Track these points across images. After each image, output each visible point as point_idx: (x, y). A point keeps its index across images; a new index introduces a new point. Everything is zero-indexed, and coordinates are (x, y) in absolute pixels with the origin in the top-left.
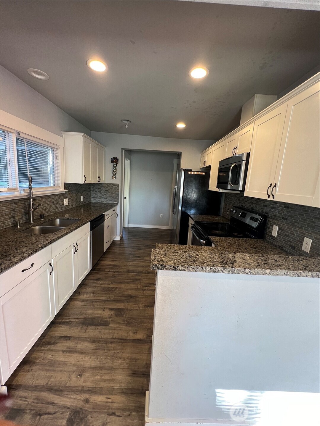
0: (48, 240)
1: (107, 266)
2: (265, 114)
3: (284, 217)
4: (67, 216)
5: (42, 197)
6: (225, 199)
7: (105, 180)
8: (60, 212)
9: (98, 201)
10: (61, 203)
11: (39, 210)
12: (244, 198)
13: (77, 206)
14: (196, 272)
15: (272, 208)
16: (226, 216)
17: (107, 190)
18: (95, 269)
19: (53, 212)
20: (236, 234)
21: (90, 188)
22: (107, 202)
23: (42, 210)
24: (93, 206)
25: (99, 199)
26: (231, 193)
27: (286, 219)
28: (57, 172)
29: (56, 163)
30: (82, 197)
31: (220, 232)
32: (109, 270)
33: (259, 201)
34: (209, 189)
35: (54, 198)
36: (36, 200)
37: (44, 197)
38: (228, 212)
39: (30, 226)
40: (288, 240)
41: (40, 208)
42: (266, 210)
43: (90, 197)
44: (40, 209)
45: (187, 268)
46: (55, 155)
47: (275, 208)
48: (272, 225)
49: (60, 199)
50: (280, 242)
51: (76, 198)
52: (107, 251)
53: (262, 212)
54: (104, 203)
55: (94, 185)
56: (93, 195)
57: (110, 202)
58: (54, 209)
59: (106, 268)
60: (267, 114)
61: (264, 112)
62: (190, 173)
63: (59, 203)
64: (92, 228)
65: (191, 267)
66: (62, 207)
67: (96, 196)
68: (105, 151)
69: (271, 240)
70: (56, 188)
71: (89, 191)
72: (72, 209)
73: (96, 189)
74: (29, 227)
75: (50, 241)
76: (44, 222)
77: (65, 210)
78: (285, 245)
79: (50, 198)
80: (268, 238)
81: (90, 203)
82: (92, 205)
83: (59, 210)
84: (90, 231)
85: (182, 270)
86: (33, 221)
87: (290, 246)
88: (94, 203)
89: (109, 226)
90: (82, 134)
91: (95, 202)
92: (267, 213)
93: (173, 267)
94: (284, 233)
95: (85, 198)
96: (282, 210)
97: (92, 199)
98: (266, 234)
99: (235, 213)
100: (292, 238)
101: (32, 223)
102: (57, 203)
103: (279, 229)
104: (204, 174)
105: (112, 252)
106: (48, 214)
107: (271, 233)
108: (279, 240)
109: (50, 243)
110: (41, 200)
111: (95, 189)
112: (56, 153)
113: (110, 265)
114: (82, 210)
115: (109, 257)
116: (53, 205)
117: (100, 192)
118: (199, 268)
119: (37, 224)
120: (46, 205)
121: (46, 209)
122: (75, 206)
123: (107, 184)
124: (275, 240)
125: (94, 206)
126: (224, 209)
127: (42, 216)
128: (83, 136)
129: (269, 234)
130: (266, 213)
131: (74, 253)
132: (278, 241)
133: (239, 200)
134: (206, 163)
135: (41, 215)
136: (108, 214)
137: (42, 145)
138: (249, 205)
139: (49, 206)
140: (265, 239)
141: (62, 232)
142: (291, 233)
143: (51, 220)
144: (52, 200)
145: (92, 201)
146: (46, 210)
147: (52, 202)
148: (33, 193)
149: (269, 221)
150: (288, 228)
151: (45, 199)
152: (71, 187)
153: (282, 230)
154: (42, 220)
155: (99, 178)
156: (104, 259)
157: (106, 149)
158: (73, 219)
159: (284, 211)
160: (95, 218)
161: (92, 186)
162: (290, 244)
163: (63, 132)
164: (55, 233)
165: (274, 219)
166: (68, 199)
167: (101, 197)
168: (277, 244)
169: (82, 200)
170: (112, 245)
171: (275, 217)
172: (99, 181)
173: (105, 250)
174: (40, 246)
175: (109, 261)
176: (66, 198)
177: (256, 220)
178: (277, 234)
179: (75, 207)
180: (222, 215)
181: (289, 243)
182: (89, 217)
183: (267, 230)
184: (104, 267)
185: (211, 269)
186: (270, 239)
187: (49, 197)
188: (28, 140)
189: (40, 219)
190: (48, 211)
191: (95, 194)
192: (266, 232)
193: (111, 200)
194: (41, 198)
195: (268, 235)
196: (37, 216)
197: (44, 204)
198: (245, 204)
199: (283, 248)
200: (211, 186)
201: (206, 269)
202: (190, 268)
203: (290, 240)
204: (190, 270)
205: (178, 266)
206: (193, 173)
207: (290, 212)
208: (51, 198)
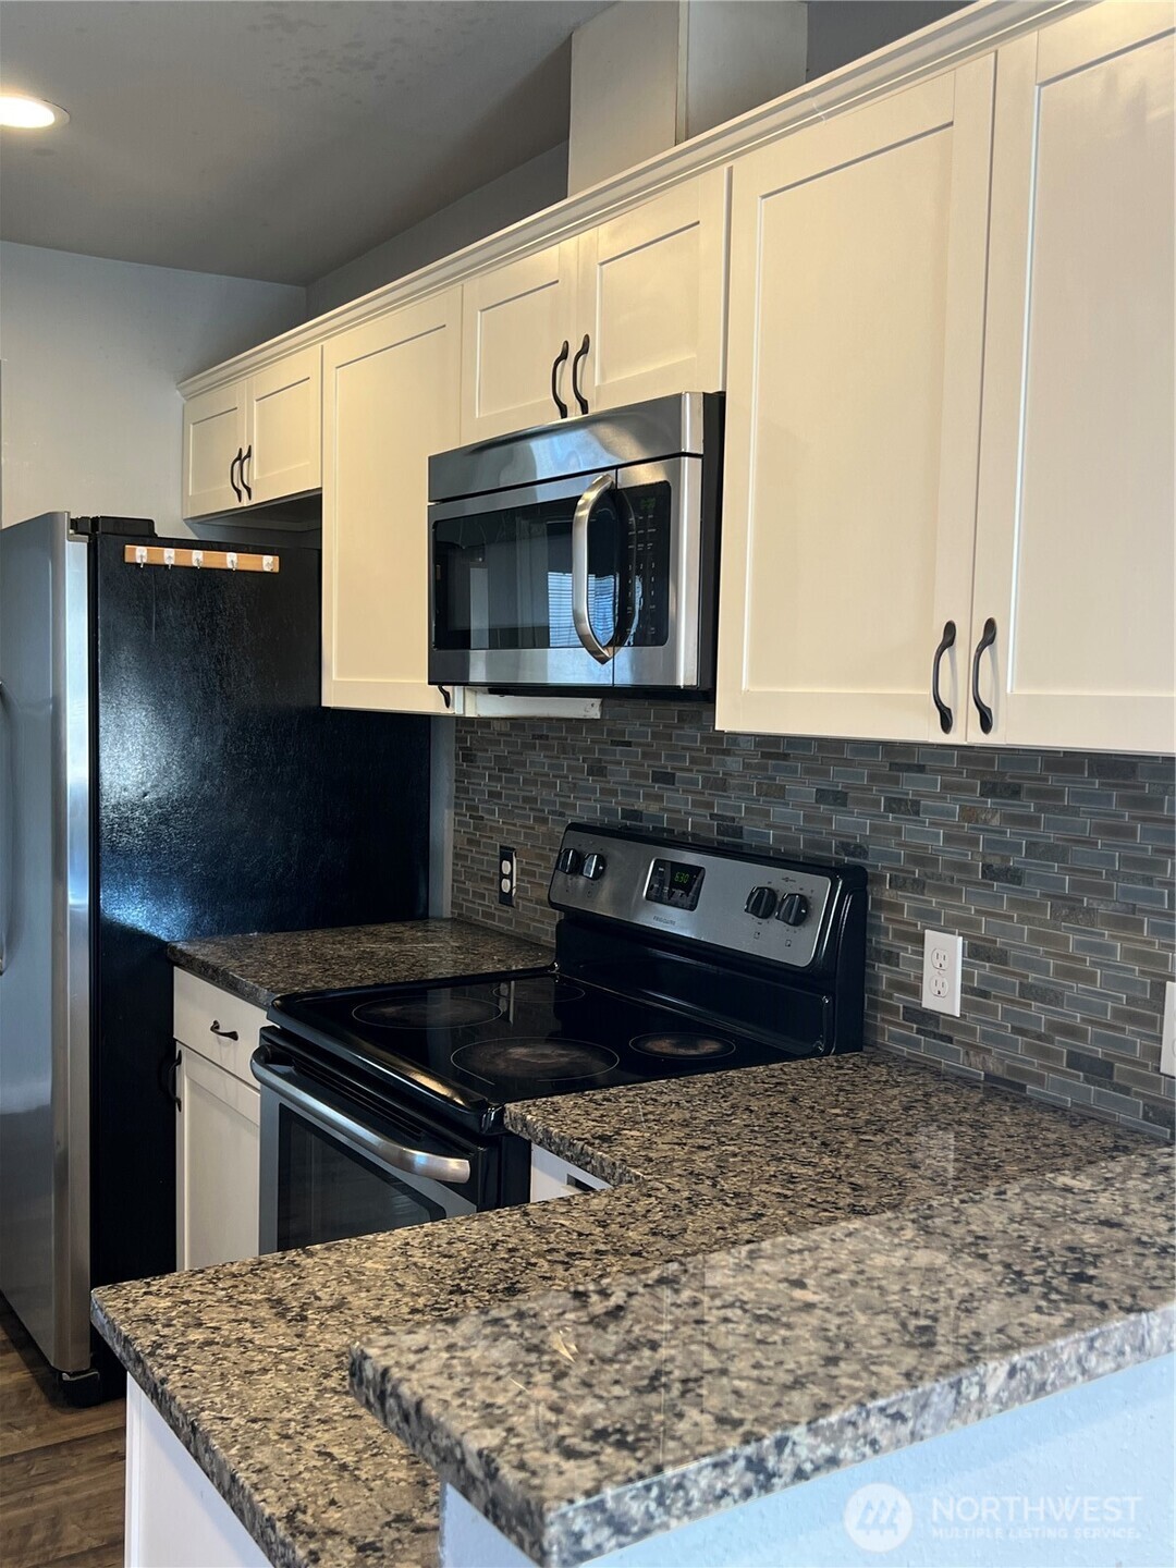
2: (813, 112)
3: (996, 861)
6: (461, 775)
12: (645, 755)
14: (917, 1444)
15: (889, 809)
16: (491, 916)
20: (663, 1046)
26: (514, 722)
27: (1013, 876)
31: (548, 1050)
33: (776, 768)
34: (330, 699)
38: (503, 876)
40: (1050, 1025)
42: (852, 823)
45: (849, 1432)
47: (916, 803)
48: (911, 929)
50: (995, 1050)
53: (810, 844)
60: (829, 115)
61: (813, 103)
62: (140, 554)
65: (882, 1410)
69: (924, 1048)
78: (1035, 1064)
80: (892, 1037)
85: (817, 1469)
87: (1075, 1060)
92: (860, 851)
93: (741, 1463)
94: (1014, 974)
96: (969, 814)
98: (875, 1005)
99: (598, 875)
100: (1075, 1003)
103: (974, 952)
104: (268, 563)
107: (915, 991)
108: (985, 1035)
118: (935, 1398)
124: (950, 1040)
126: (457, 856)
129: (900, 1000)
130: (845, 847)
132: (978, 1041)
133: (598, 770)
134: (254, 471)
138: (694, 804)
140: (874, 1044)
142: (1060, 972)
149: (879, 904)
150: (1036, 937)
153: (999, 957)
159: (985, 822)
162: (1070, 1053)
165: (919, 886)
168: (976, 1067)
171: (921, 874)
177: (799, 913)
178: (964, 990)
180: (447, 911)
181: (1062, 1044)
183: (878, 979)
185: (1012, 1372)
186: (907, 1041)
192: (875, 992)
195: (893, 1010)
198: (659, 798)
199: (1022, 1088)
200: (340, 673)
201: (983, 1387)
202: (873, 1420)
203: (1067, 1021)
204: (873, 1443)
205: (780, 1444)
206: (169, 556)
207: (1032, 821)
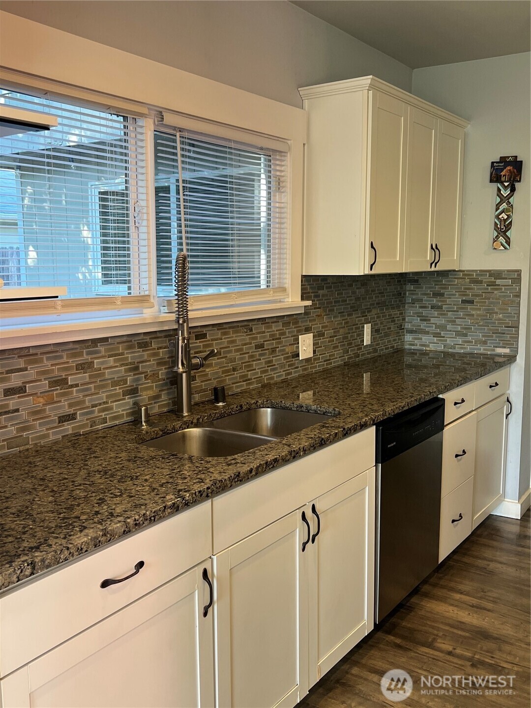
0: (202, 481)
1: (447, 628)
4: (306, 398)
5: (225, 326)
7: (460, 256)
8: (283, 381)
9: (432, 344)
10: (289, 349)
11: (213, 372)
13: (346, 364)
17: (470, 298)
18: (394, 626)
19: (259, 379)
21: (400, 295)
22: (468, 349)
23: (223, 372)
24: (410, 366)
25: (437, 335)
28: (280, 238)
29: (277, 205)
30: (367, 328)
32: (450, 649)
35: (264, 332)
36: (204, 336)
37: (233, 327)
39: (178, 424)
41: (216, 364)
43: (401, 327)
44: (216, 369)
46: (276, 176)
49: (284, 334)
51: (342, 331)
52: (455, 557)
54: (453, 355)
55: (417, 281)
56: (412, 320)
57: (481, 349)
58: (262, 372)
59: (441, 634)
63: (280, 351)
64: (384, 454)
66: (289, 366)
67: (423, 325)
68: (466, 136)
70: (270, 296)
71: (398, 307)
72: (326, 373)
73: (425, 298)
74: (174, 428)
75: (208, 488)
76: (222, 416)
77: (300, 376)
79: (251, 330)
81: (399, 352)
82: (408, 360)
83: (278, 375)
84: (376, 466)
86: (190, 410)
88: (413, 353)
89: (464, 452)
90: (369, 81)
91: (418, 347)
95: (377, 331)
97: (408, 338)
101: (185, 414)
102: (273, 351)
105: (477, 567)
106: (241, 386)
109: (204, 494)
110: (219, 336)
111: (420, 296)
112: (278, 168)
113: (461, 625)
114: (366, 377)
115: (461, 587)
116: (260, 355)
117: (440, 308)
119: (198, 419)
120: (237, 355)
121: (234, 370)
122: (337, 361)
123: (467, 274)
125: (416, 367)
127: (219, 394)
128: (371, 87)
131: (304, 545)
135: (215, 389)
136: (463, 401)
137: (233, 145)
139: (247, 360)
141: (258, 453)
143: (244, 408)
144: (256, 338)
145: (407, 347)
146: (237, 374)
147: (257, 347)
148: (191, 315)
151: (232, 335)
152: (325, 291)
154: (218, 407)
155: (435, 248)
156: (440, 592)
157: (469, 128)
158: (316, 412)
160: (397, 411)
161: (410, 287)
163: (303, 91)
164: (236, 456)
166: (314, 337)
167: (443, 327)
169: (367, 340)
170: (480, 536)
172: (435, 263)
173: (443, 554)
174: (171, 499)
175: (459, 605)
176: (307, 330)
179: (338, 367)
182: (375, 407)
184: (433, 627)
187: (246, 325)
188: (186, 134)
189: (213, 403)
190: (241, 377)
191: (419, 315)
193: (485, 343)
194: (220, 332)
196: (205, 390)
197: (230, 352)
208: (254, 332)
